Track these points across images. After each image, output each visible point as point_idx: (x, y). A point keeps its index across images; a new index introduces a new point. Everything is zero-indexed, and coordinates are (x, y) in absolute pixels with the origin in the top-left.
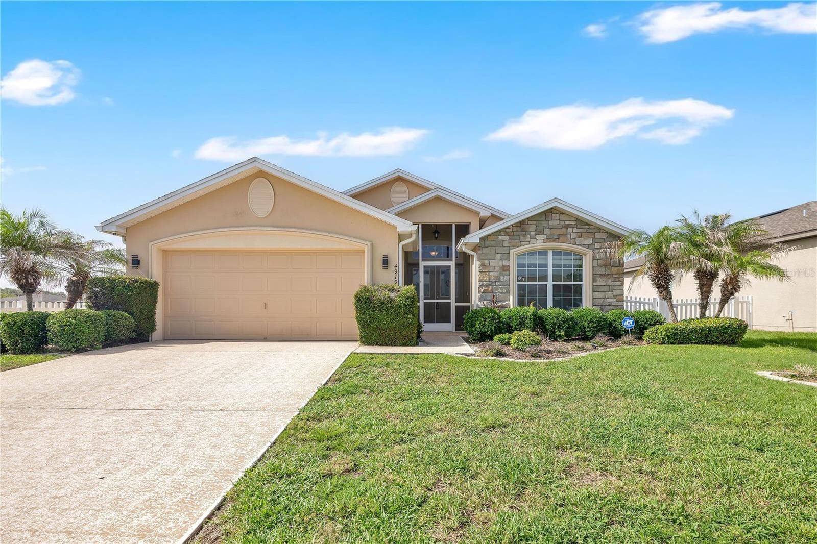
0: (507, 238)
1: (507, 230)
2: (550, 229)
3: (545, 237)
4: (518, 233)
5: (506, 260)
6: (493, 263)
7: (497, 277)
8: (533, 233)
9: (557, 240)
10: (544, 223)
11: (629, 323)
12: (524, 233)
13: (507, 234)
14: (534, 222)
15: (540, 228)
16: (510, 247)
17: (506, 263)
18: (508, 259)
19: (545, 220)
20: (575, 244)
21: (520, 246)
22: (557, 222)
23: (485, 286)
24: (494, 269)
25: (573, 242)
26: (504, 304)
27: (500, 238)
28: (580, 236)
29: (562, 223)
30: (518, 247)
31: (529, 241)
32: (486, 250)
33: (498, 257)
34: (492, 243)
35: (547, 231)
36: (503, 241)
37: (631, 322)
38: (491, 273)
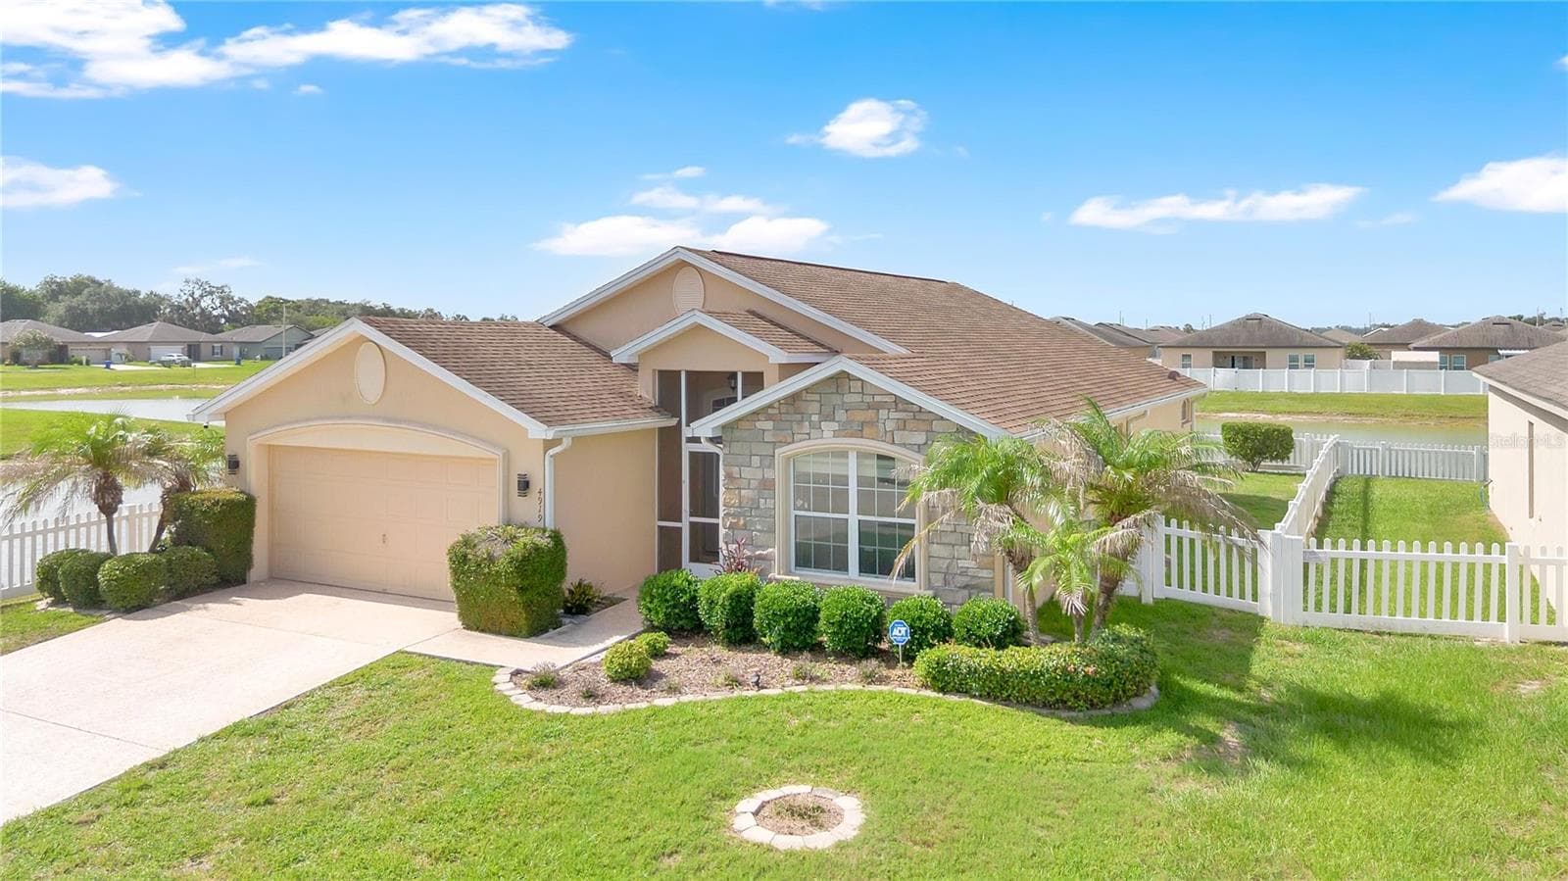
0: (769, 425)
1: (770, 411)
2: (847, 411)
3: (835, 426)
4: (789, 417)
5: (769, 467)
6: (746, 473)
7: (752, 499)
8: (815, 418)
9: (859, 434)
10: (836, 399)
11: (900, 632)
12: (799, 417)
13: (770, 418)
14: (817, 397)
15: (827, 410)
16: (775, 444)
17: (768, 474)
18: (771, 466)
19: (837, 392)
20: (893, 443)
21: (793, 442)
22: (857, 398)
23: (733, 515)
24: (749, 484)
25: (889, 437)
26: (765, 552)
27: (758, 424)
28: (903, 425)
29: (868, 399)
30: (789, 443)
31: (809, 434)
32: (737, 447)
33: (756, 460)
34: (745, 434)
35: (841, 415)
36: (764, 430)
37: (903, 629)
38: (743, 492)
